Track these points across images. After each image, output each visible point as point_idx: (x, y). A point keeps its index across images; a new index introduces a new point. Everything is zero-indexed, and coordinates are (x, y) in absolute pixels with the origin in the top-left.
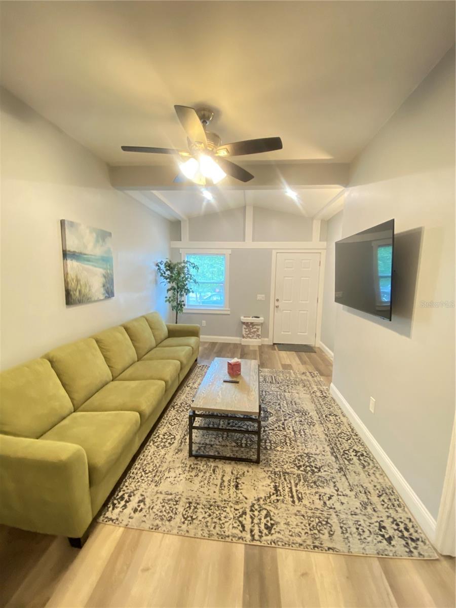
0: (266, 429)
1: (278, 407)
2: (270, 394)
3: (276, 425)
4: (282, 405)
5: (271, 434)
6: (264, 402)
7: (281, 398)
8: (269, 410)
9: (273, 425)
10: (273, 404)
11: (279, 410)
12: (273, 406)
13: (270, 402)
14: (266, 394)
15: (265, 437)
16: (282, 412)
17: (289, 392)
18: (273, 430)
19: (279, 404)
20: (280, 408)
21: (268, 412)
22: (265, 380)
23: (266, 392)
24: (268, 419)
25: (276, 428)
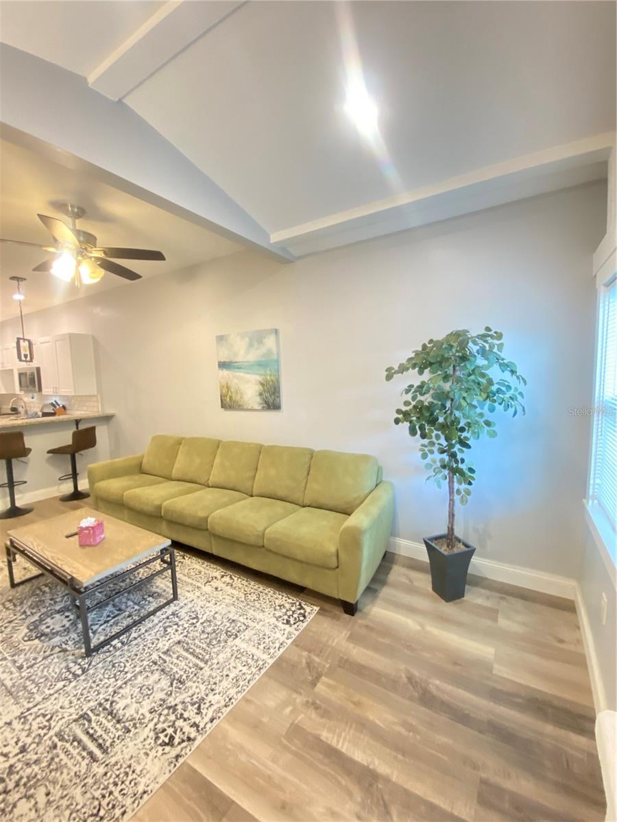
0: (23, 616)
1: (21, 659)
2: (58, 680)
3: (9, 629)
4: (14, 670)
5: (12, 616)
6: (57, 649)
7: (25, 688)
8: (37, 641)
9: (13, 627)
10: (35, 659)
11: (13, 656)
12: (33, 655)
13: (45, 658)
14: (68, 669)
15: (18, 608)
16: (6, 655)
17: (9, 724)
18: (10, 622)
19: (20, 668)
20: (15, 662)
21: (36, 637)
22: (111, 713)
23: (76, 676)
24: (28, 628)
25: (6, 628)
